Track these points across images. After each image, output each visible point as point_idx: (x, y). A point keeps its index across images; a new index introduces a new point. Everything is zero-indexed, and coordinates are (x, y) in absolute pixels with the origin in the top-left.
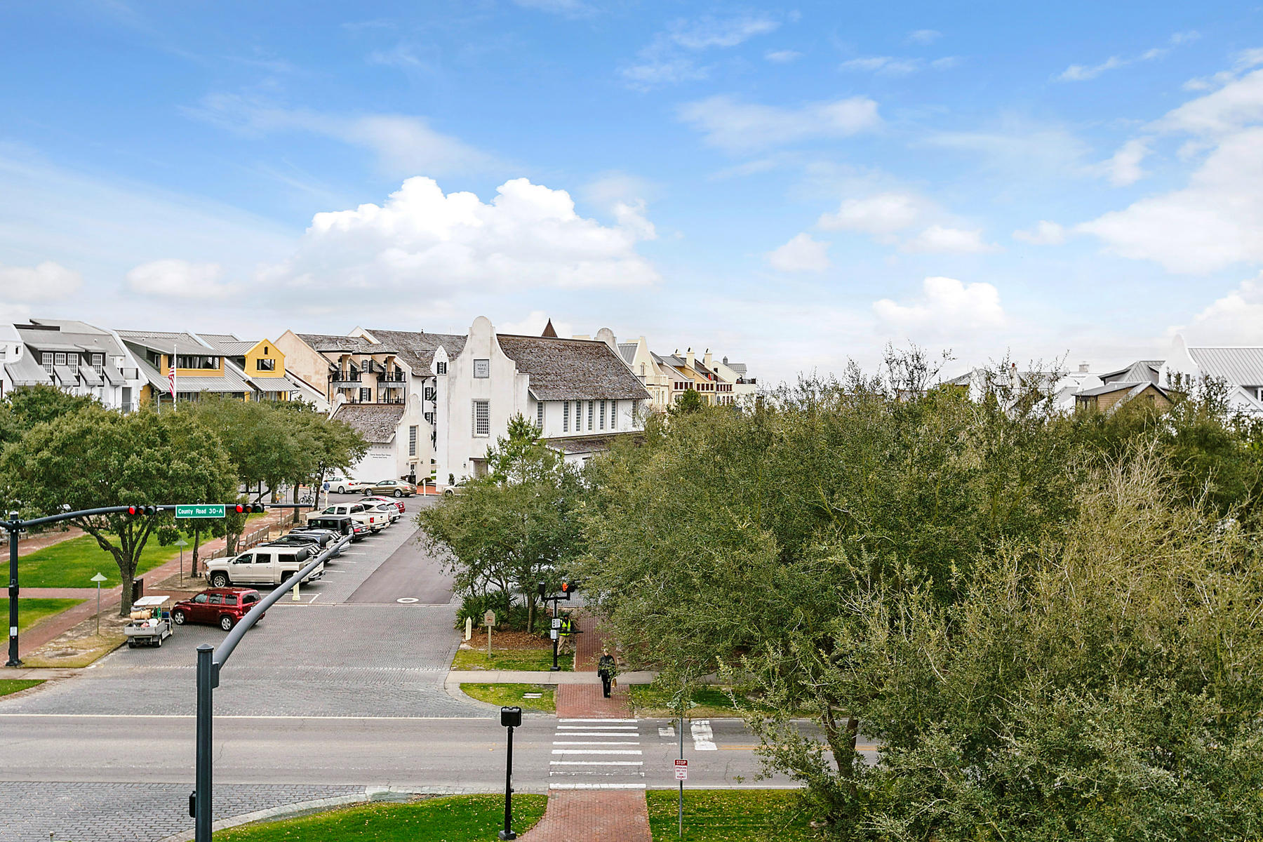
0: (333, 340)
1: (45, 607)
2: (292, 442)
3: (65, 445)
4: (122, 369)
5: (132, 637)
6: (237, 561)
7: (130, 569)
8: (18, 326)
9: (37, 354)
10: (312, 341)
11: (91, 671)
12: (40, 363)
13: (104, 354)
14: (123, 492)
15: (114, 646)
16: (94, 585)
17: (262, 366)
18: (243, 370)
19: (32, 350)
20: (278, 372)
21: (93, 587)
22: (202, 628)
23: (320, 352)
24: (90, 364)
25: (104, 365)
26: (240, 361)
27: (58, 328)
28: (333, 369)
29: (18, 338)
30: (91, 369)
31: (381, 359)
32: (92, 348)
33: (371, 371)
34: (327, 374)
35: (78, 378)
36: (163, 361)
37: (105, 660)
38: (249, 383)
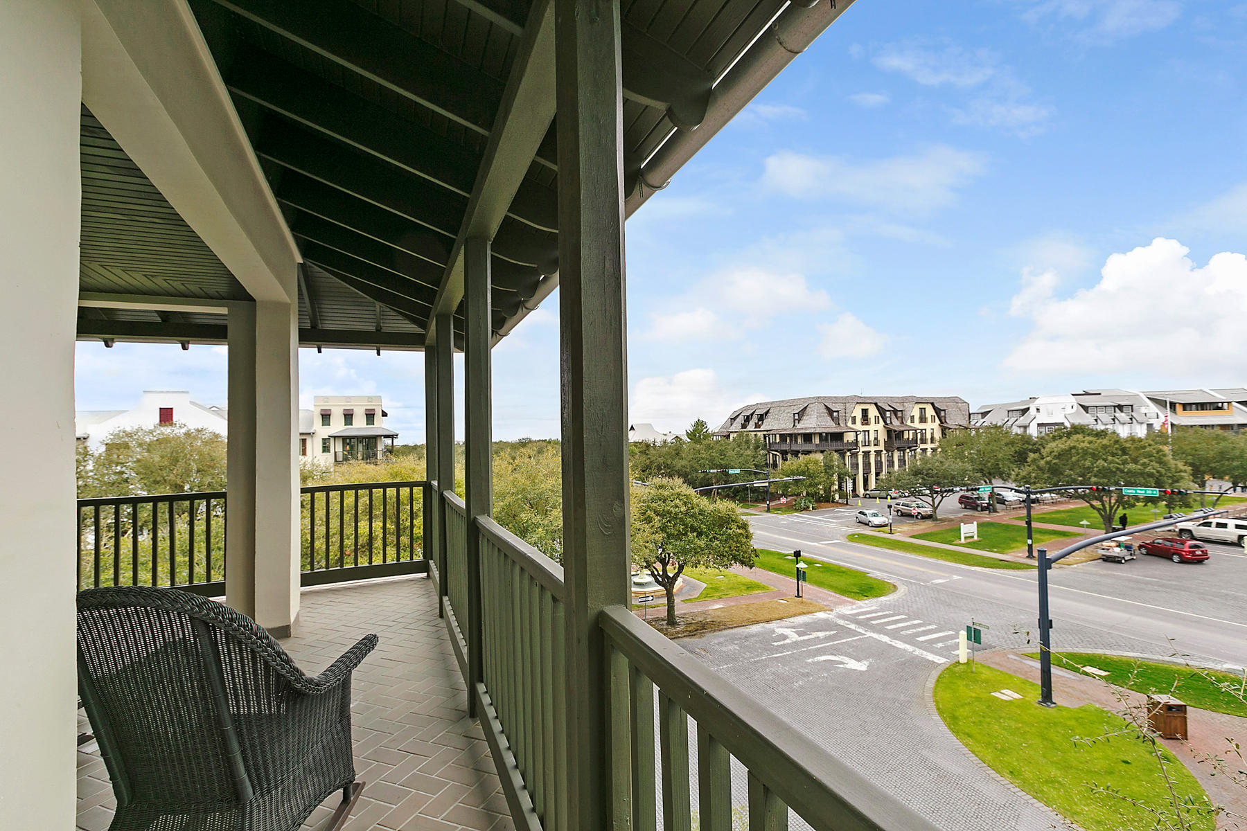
1: (1061, 534)
3: (1060, 454)
4: (1146, 414)
5: (1103, 555)
6: (1199, 526)
7: (1110, 521)
8: (1073, 395)
9: (1086, 408)
11: (1072, 568)
12: (1087, 413)
13: (1132, 406)
14: (1094, 479)
15: (1093, 559)
16: (1082, 526)
19: (1082, 406)
21: (1081, 527)
22: (1156, 558)
24: (1122, 412)
25: (1132, 411)
27: (1100, 394)
29: (1073, 400)
30: (1123, 414)
32: (1122, 403)
35: (1114, 420)
36: (1179, 408)
37: (1084, 564)
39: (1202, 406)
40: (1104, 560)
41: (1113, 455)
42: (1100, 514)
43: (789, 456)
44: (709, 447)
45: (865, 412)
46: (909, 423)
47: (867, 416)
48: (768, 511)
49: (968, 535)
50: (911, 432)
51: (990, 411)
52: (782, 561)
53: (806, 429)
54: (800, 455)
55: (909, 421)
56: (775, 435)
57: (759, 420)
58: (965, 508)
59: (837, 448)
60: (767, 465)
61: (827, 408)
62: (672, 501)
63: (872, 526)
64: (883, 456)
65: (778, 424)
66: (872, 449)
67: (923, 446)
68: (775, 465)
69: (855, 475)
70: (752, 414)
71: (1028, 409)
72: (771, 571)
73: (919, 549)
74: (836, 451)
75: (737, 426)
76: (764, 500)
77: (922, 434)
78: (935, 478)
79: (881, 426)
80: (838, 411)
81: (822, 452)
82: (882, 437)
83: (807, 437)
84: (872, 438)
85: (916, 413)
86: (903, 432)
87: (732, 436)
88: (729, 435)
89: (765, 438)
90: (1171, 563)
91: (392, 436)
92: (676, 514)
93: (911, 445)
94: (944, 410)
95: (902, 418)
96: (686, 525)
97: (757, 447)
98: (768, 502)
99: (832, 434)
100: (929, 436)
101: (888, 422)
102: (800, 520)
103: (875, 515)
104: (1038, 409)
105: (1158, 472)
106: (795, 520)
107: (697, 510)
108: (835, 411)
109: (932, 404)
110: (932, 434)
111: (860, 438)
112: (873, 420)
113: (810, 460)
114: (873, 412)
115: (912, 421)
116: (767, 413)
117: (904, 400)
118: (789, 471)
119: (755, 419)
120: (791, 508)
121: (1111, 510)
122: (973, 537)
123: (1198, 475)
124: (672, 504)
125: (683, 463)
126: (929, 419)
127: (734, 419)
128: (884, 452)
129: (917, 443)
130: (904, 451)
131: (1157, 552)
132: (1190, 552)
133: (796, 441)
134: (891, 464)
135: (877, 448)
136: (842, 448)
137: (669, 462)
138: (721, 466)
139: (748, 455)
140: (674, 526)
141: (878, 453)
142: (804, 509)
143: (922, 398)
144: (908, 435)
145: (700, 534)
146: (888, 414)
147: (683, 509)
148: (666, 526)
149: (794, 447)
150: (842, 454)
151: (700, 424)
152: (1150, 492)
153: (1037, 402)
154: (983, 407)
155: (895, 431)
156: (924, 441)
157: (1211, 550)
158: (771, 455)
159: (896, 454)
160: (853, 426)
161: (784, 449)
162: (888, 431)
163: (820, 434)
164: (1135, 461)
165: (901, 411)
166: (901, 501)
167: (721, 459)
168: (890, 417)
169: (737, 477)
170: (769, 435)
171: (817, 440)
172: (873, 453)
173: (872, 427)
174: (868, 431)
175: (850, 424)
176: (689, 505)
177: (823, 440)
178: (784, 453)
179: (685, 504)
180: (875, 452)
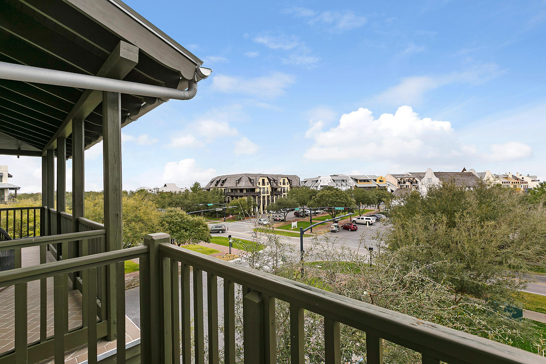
0: (399, 175)
2: (370, 196)
4: (350, 183)
5: (331, 230)
6: (357, 219)
8: (331, 176)
9: (334, 180)
10: (394, 176)
12: (334, 182)
13: (346, 180)
14: (329, 205)
15: (329, 231)
17: (381, 181)
18: (376, 182)
20: (384, 182)
22: (345, 230)
23: (396, 178)
24: (344, 182)
26: (375, 180)
27: (338, 176)
28: (399, 181)
29: (331, 178)
31: (411, 179)
32: (344, 179)
33: (409, 181)
34: (397, 182)
35: (341, 185)
36: (359, 181)
38: (378, 185)
39: (364, 181)
40: (331, 232)
41: (334, 196)
42: (332, 216)
43: (234, 198)
44: (200, 194)
45: (263, 180)
46: (279, 185)
47: (264, 182)
48: (225, 221)
49: (294, 226)
50: (280, 188)
51: (307, 181)
52: (226, 241)
53: (241, 187)
54: (238, 197)
55: (279, 184)
56: (229, 189)
57: (222, 183)
58: (296, 217)
59: (253, 195)
60: (225, 202)
61: (249, 178)
62: (175, 217)
63: (263, 225)
64: (270, 197)
65: (230, 184)
66: (266, 195)
67: (284, 194)
68: (229, 202)
69: (260, 205)
70: (220, 180)
71: (318, 180)
72: (221, 245)
73: (278, 232)
74: (252, 196)
75: (213, 185)
76: (223, 217)
77: (284, 189)
78: (285, 206)
79: (269, 186)
80: (253, 180)
81: (247, 196)
82: (270, 190)
83: (241, 190)
84: (266, 191)
85: (282, 181)
86: (277, 188)
87: (211, 189)
88: (210, 189)
89: (225, 191)
90: (349, 231)
91: (16, 188)
92: (176, 222)
93: (280, 193)
94: (291, 180)
95: (277, 183)
96: (180, 227)
97: (221, 194)
98: (225, 217)
99: (251, 189)
100: (286, 190)
101: (272, 184)
102: (237, 224)
103: (265, 221)
104: (321, 181)
105: (345, 202)
106: (235, 224)
107: (185, 221)
108: (252, 180)
109: (287, 178)
110: (287, 189)
111: (262, 190)
112: (266, 184)
113: (242, 200)
114: (266, 181)
115: (280, 184)
116: (226, 180)
117: (278, 176)
118: (233, 204)
119: (221, 182)
120: (234, 219)
121: (334, 215)
122: (296, 227)
123: (358, 203)
124: (175, 218)
125: (188, 201)
126: (286, 184)
127: (212, 182)
128: (270, 196)
129: (282, 193)
130: (277, 196)
131: (346, 228)
132: (353, 227)
133: (237, 192)
134: (273, 201)
135: (268, 195)
136: (254, 195)
137: (182, 201)
138: (205, 203)
139: (217, 198)
140: (175, 228)
141: (268, 196)
142: (239, 220)
143: (284, 175)
144: (279, 190)
145: (186, 230)
146: (272, 181)
147: (180, 220)
148: (172, 228)
149: (236, 194)
150: (255, 197)
151: (197, 185)
152: (342, 209)
153: (321, 178)
154: (305, 179)
155: (274, 188)
156: (284, 192)
157: (359, 227)
158: (227, 198)
159: (275, 197)
160: (259, 186)
161: (232, 195)
162: (272, 188)
163: (246, 189)
164: (340, 199)
165: (277, 180)
166: (274, 215)
167: (205, 199)
168: (273, 183)
169: (211, 207)
170: (226, 189)
171: (245, 192)
172: (266, 196)
173: (266, 186)
174: (265, 188)
175: (258, 185)
176: (183, 219)
177: (248, 192)
178: (232, 197)
179: (181, 218)
180: (267, 196)
